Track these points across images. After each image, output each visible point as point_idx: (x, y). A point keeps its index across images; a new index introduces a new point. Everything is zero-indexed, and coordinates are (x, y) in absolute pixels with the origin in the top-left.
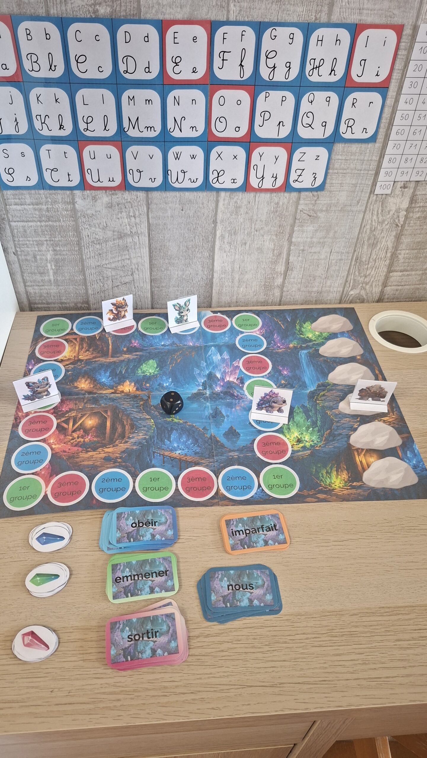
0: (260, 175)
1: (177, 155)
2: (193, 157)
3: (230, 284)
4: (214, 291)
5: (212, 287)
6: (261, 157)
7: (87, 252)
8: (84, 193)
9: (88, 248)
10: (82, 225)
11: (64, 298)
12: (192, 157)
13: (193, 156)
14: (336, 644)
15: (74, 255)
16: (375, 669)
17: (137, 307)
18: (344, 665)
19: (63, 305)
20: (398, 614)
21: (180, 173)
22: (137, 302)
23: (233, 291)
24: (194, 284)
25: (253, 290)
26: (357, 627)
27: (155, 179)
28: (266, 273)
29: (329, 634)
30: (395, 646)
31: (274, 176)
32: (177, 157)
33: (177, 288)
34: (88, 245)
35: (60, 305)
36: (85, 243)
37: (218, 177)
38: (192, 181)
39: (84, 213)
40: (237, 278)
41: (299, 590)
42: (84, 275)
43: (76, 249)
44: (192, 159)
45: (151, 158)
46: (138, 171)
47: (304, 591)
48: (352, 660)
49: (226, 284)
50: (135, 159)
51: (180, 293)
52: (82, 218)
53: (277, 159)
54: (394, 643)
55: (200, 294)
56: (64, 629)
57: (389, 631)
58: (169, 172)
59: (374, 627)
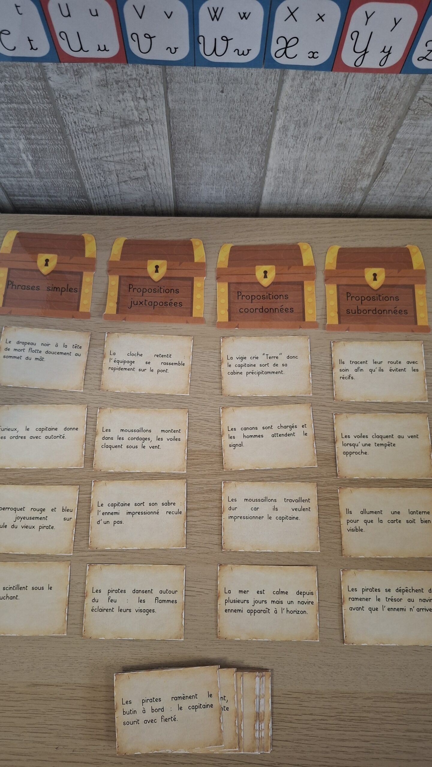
0: (360, 47)
1: (215, 13)
2: (244, 16)
3: (290, 184)
4: (265, 192)
5: (262, 187)
6: (368, 18)
7: (76, 142)
8: (59, 66)
9: (77, 137)
10: (63, 109)
11: (52, 191)
12: (242, 15)
13: (244, 14)
14: (342, 729)
15: (58, 145)
16: (378, 759)
17: (154, 204)
18: (346, 752)
19: (53, 199)
20: (416, 702)
21: (219, 41)
22: (154, 199)
23: (294, 192)
24: (236, 183)
25: (323, 192)
26: (369, 712)
27: (175, 48)
28: (345, 174)
29: (338, 717)
30: (404, 737)
31: (387, 50)
32: (215, 15)
33: (211, 186)
34: (76, 133)
35: (48, 198)
36: (72, 131)
37: (287, 47)
38: (240, 53)
39: (65, 93)
40: (301, 178)
41: (314, 665)
42: (76, 167)
43: (59, 138)
44: (242, 19)
45: (169, 18)
46: (147, 36)
47: (320, 668)
48: (355, 747)
49: (284, 184)
50: (141, 17)
51: (216, 192)
52: (62, 99)
53: (396, 24)
54: (404, 734)
55: (244, 193)
56: (66, 685)
57: (401, 720)
58: (201, 39)
59: (386, 714)
